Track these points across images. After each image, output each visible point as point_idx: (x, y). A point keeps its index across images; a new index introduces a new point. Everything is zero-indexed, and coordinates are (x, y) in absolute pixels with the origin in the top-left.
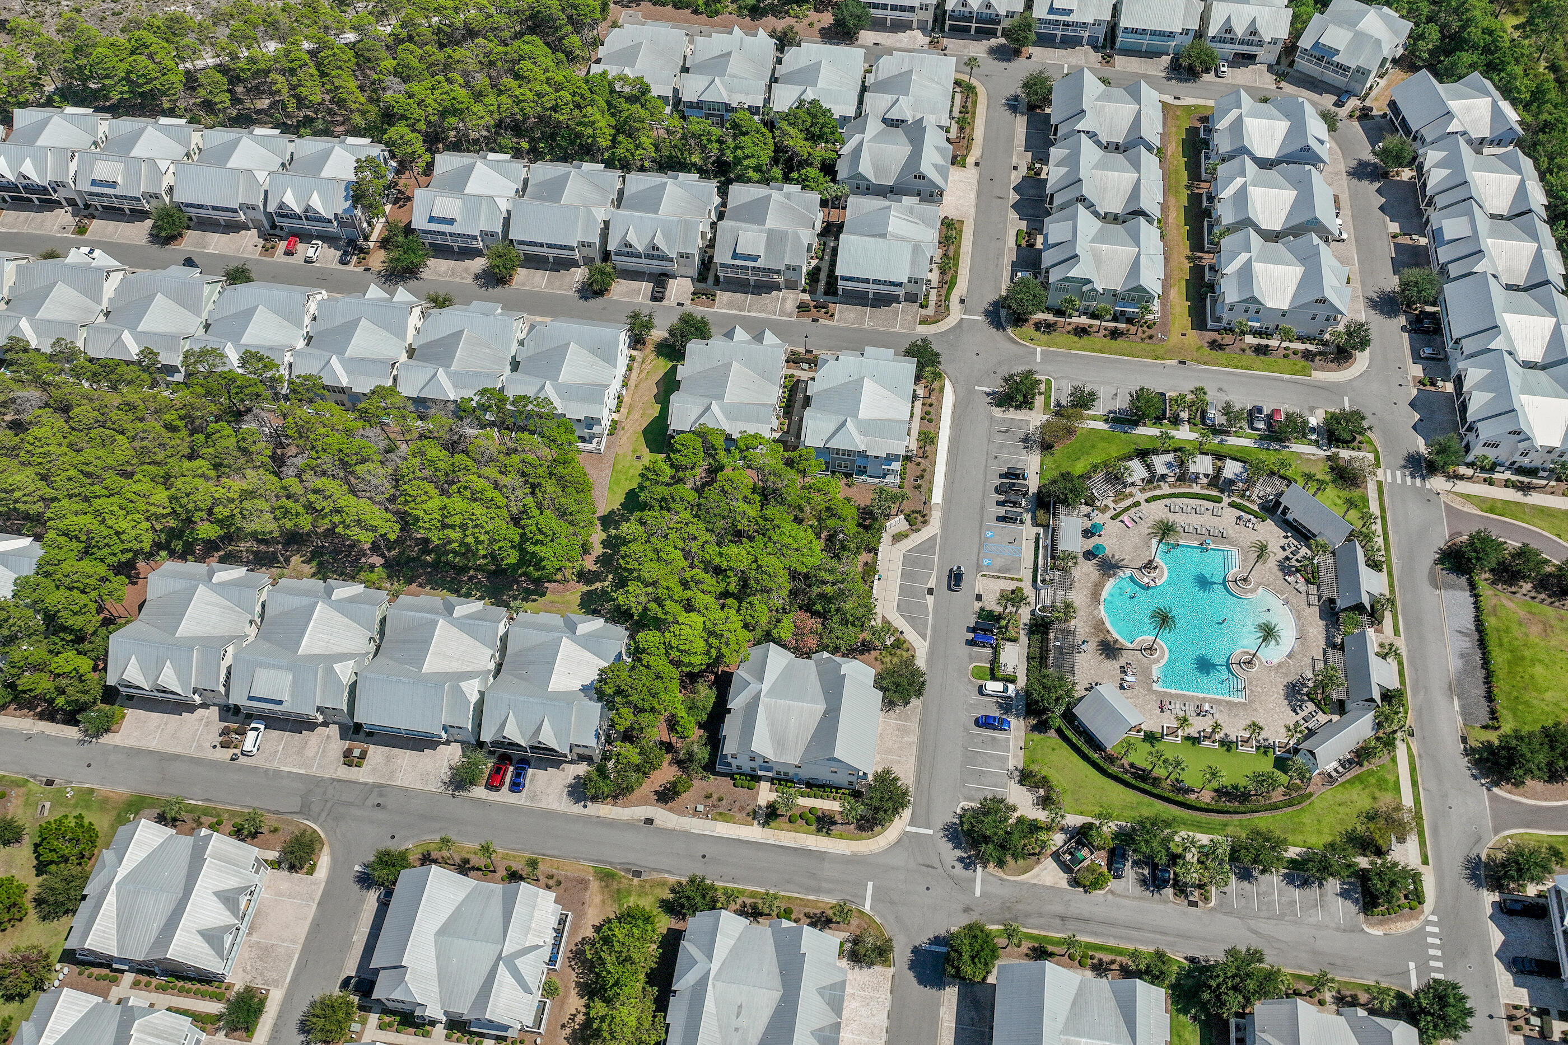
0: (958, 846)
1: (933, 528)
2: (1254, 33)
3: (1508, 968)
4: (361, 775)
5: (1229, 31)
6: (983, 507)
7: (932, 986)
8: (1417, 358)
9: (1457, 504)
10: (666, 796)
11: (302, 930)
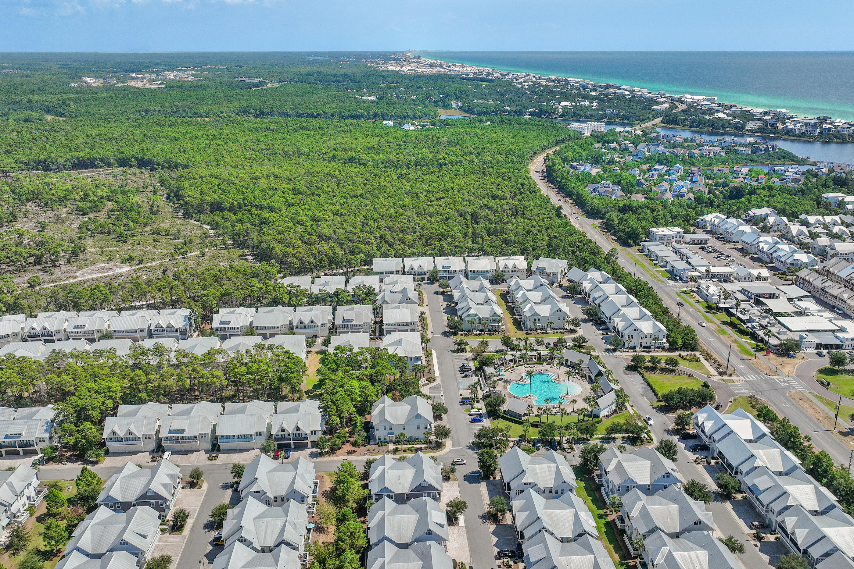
0: (473, 450)
1: (438, 381)
2: (515, 267)
3: (690, 451)
4: (217, 462)
5: (507, 267)
6: (455, 375)
7: (475, 483)
8: (599, 330)
9: (626, 357)
10: (350, 453)
11: (199, 503)
